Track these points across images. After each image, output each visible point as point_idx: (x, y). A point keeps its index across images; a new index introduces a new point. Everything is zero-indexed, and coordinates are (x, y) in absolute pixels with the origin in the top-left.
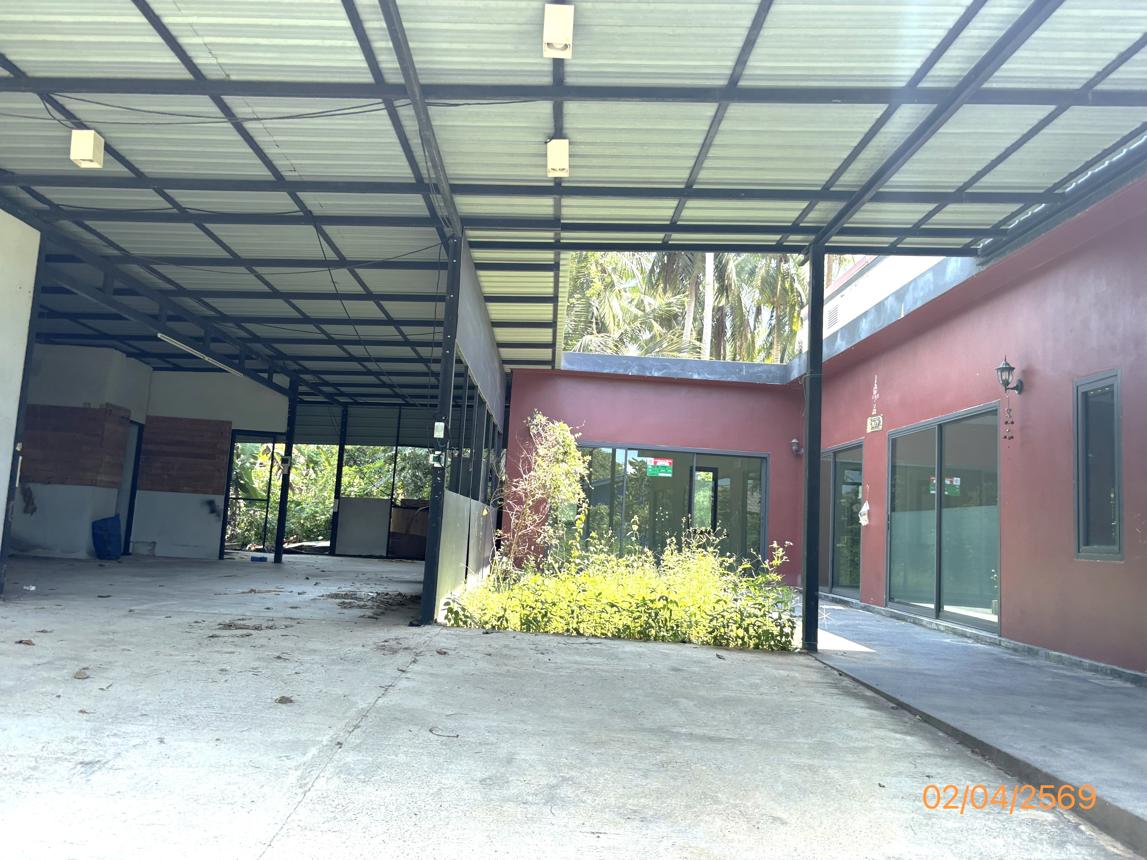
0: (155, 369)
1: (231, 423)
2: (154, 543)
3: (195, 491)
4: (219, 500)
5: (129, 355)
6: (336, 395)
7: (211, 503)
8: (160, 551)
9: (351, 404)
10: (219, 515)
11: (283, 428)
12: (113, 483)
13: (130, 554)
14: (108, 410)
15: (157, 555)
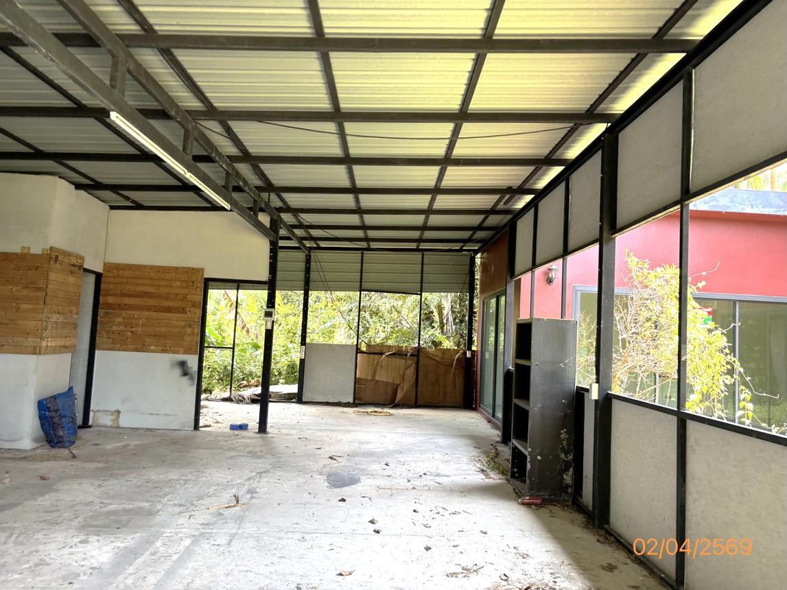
0: (112, 208)
1: (202, 270)
2: (118, 412)
3: (164, 351)
4: (192, 361)
5: (78, 186)
6: (305, 239)
7: (183, 364)
8: (124, 422)
9: (315, 248)
10: (192, 378)
11: (264, 276)
12: (65, 347)
13: (90, 427)
14: (53, 256)
15: (121, 426)
